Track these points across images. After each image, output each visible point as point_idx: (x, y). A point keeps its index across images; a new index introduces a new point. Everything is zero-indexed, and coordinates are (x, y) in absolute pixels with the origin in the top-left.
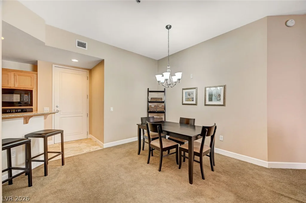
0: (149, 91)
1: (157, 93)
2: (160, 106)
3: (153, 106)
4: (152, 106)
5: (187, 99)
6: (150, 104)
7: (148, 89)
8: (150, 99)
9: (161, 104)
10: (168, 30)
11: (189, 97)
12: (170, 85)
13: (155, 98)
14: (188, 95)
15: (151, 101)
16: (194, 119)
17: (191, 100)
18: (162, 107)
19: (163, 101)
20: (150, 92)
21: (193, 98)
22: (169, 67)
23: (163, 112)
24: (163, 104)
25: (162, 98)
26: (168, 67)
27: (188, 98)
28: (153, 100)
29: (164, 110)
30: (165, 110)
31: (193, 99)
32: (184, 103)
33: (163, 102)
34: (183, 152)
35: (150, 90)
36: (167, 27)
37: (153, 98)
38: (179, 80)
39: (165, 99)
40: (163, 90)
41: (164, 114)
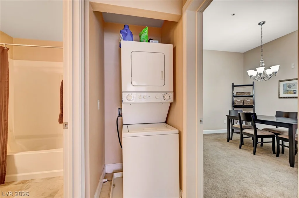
0: (233, 86)
1: (243, 88)
2: (247, 100)
3: (240, 101)
4: (238, 101)
5: (286, 92)
6: (235, 99)
7: (233, 83)
8: (236, 93)
9: (249, 98)
10: (261, 26)
11: (288, 89)
12: (263, 78)
13: (241, 92)
14: (287, 87)
15: (237, 95)
16: (297, 113)
17: (293, 92)
18: (251, 102)
19: (251, 94)
20: (235, 86)
21: (296, 90)
22: (263, 61)
23: (252, 107)
24: (252, 98)
25: (250, 92)
26: (261, 62)
27: (288, 91)
28: (239, 94)
29: (252, 104)
30: (254, 104)
31: (295, 92)
32: (281, 96)
33: (252, 96)
34: (281, 141)
35: (235, 84)
36: (260, 24)
37: (239, 93)
38: (276, 73)
39: (253, 93)
40: (252, 84)
41: (253, 109)
